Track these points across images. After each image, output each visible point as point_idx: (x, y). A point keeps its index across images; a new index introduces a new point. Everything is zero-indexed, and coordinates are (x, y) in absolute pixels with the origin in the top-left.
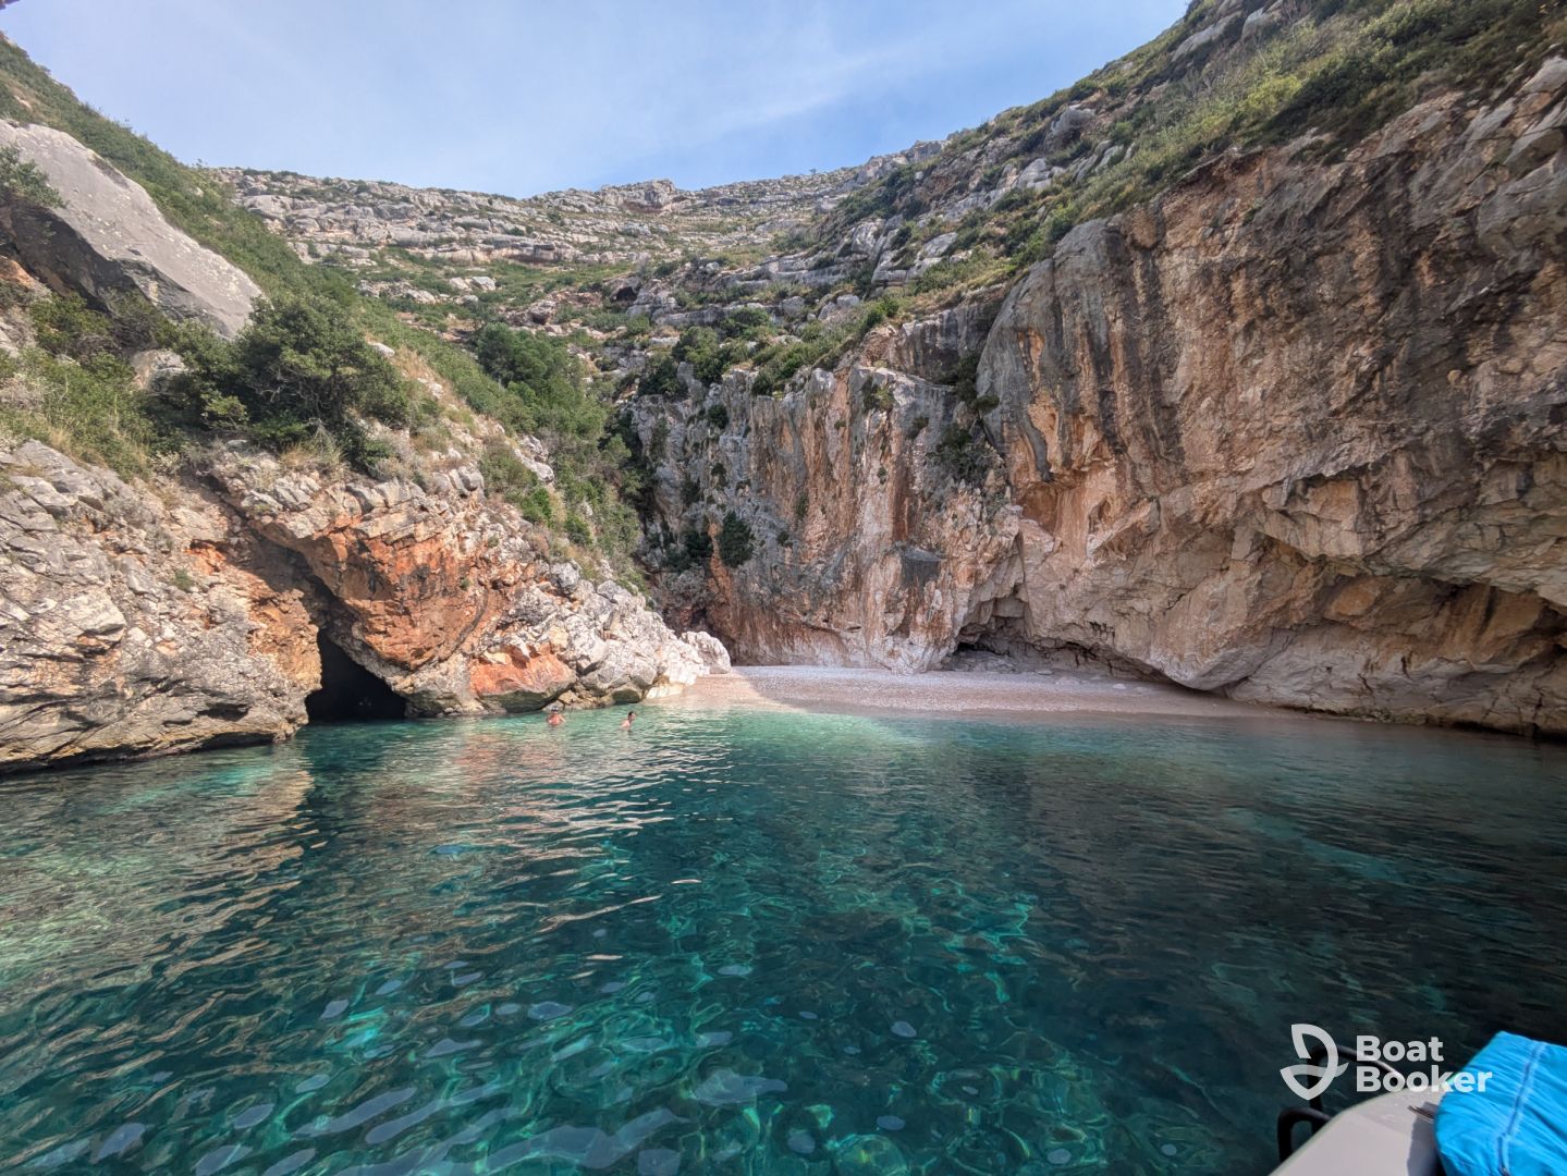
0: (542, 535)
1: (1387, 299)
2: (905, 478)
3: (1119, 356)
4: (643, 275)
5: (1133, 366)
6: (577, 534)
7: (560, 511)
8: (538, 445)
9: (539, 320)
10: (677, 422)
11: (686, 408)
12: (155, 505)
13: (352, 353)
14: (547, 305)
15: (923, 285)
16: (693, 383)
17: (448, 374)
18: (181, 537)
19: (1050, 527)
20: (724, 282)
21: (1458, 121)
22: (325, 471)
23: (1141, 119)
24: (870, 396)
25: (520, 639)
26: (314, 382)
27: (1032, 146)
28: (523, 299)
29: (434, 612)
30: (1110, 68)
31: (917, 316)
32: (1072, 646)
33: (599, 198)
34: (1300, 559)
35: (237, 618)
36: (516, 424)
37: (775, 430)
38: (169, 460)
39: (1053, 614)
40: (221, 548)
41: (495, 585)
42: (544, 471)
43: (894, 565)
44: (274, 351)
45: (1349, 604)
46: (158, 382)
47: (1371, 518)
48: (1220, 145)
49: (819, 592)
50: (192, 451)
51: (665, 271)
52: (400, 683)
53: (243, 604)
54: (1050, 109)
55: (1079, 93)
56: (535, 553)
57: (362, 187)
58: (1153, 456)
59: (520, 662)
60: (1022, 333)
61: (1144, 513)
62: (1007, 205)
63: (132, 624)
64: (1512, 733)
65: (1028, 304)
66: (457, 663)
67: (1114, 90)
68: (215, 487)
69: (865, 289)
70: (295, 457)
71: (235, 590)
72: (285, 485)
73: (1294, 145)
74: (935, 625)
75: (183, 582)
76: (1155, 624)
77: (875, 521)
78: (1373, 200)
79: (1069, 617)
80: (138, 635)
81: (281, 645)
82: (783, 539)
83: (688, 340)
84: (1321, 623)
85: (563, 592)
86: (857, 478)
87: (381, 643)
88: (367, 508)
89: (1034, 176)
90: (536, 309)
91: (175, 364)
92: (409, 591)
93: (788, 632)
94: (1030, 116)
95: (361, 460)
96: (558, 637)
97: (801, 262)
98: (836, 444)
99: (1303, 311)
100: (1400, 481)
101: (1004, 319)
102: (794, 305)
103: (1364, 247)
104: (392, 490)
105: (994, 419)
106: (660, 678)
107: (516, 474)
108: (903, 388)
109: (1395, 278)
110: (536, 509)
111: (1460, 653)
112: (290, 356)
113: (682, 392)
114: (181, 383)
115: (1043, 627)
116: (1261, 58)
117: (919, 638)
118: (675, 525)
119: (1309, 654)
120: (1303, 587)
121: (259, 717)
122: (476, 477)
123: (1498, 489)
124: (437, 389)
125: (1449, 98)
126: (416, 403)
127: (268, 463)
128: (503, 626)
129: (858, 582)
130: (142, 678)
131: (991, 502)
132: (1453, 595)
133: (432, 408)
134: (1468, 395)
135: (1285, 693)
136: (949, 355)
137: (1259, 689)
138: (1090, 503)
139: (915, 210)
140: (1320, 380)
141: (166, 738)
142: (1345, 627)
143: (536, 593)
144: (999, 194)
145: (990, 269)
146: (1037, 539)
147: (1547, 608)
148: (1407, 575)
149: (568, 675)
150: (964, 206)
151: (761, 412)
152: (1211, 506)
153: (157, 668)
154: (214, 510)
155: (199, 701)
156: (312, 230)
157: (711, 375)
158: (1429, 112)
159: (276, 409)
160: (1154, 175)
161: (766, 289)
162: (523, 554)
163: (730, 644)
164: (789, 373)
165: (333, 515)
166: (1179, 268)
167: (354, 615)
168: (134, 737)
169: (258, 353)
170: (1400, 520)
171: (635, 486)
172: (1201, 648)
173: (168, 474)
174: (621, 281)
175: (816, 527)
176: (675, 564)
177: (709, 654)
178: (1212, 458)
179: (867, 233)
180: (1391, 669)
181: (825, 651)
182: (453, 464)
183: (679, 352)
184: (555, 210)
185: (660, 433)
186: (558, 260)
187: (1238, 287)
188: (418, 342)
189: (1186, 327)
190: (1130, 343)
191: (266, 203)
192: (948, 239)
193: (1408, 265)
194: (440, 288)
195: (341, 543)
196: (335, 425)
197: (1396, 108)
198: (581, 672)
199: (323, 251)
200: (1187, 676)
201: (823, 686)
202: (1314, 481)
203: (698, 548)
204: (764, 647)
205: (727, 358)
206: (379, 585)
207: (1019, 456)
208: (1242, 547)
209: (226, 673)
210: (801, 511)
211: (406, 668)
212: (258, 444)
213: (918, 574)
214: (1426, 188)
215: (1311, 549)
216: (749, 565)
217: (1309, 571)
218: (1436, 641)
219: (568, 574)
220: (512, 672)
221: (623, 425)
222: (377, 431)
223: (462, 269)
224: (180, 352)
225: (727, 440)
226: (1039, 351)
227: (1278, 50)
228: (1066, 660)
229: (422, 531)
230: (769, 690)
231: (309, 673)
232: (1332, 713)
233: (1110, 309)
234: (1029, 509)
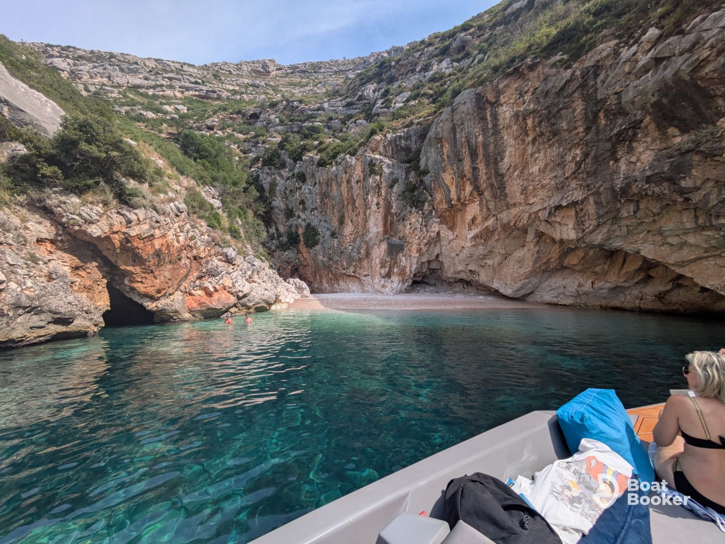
0: (217, 234)
1: (588, 129)
2: (388, 206)
3: (481, 151)
4: (262, 106)
5: (487, 156)
6: (234, 233)
7: (225, 222)
8: (213, 191)
9: (210, 128)
10: (281, 180)
11: (285, 173)
12: (16, 221)
13: (117, 145)
14: (215, 120)
15: (396, 116)
16: (289, 161)
17: (166, 155)
18: (31, 237)
19: (452, 228)
20: (302, 112)
21: (616, 53)
22: (105, 204)
23: (490, 42)
24: (372, 168)
25: (209, 284)
26: (96, 160)
27: (444, 52)
28: (202, 117)
29: (166, 272)
30: (479, 16)
31: (394, 130)
32: (461, 280)
33: (239, 67)
34: (553, 241)
35: (64, 276)
36: (202, 180)
37: (328, 184)
38: (21, 198)
39: (454, 266)
40: (52, 242)
41: (195, 258)
42: (217, 203)
43: (384, 246)
44: (74, 143)
45: (572, 260)
46: (12, 158)
47: (579, 223)
48: (523, 57)
49: (351, 259)
50: (34, 194)
51: (273, 105)
52: (150, 305)
53: (67, 269)
54: (452, 35)
55: (465, 28)
56: (214, 243)
57: (112, 56)
58: (495, 196)
59: (209, 294)
60: (439, 140)
61: (491, 222)
62: (433, 80)
63: (10, 280)
64: (632, 310)
65: (441, 127)
66: (178, 296)
67: (480, 28)
68: (47, 212)
69: (369, 117)
70: (89, 197)
71: (62, 263)
72: (85, 211)
73: (553, 59)
74: (402, 273)
75: (34, 259)
76: (496, 270)
77: (375, 226)
78: (583, 86)
79: (460, 268)
80: (13, 285)
81: (88, 289)
82: (333, 235)
83: (285, 140)
84: (562, 268)
85: (229, 261)
86: (367, 206)
87: (140, 287)
88: (129, 222)
89: (445, 66)
90: (209, 122)
91: (22, 150)
92: (152, 262)
93: (337, 278)
94: (444, 37)
95: (124, 198)
96: (228, 282)
97: (339, 103)
98: (356, 190)
99: (555, 133)
100: (591, 208)
101: (431, 134)
102: (336, 123)
103: (579, 106)
104: (141, 213)
105: (427, 179)
106: (277, 300)
107: (203, 205)
108: (387, 164)
109: (591, 121)
110: (213, 222)
111: (613, 279)
112: (84, 146)
113: (283, 165)
114: (25, 159)
115: (449, 273)
116: (541, 18)
117: (395, 279)
118: (282, 229)
119: (557, 281)
120: (554, 253)
121: (79, 324)
122: (183, 206)
123: (627, 210)
124: (161, 163)
125: (613, 43)
126: (150, 170)
127: (75, 200)
128: (200, 278)
129: (368, 254)
130: (17, 306)
131: (426, 217)
132: (611, 255)
133: (159, 172)
134: (616, 172)
135: (548, 298)
136: (407, 149)
137: (537, 297)
138: (469, 217)
139: (392, 80)
140: (561, 165)
141: (32, 336)
142: (570, 269)
143: (216, 262)
144: (429, 74)
145: (426, 110)
146: (446, 234)
147: (645, 260)
148: (593, 247)
149: (233, 300)
150: (414, 79)
151: (322, 175)
152: (518, 218)
153: (25, 301)
154: (48, 223)
155: (48, 317)
156: (86, 77)
157: (297, 157)
158: (605, 48)
159: (77, 173)
160: (496, 69)
161: (322, 115)
162: (208, 243)
163: (310, 284)
164: (334, 157)
165: (111, 225)
166: (506, 112)
167: (126, 274)
168: (15, 335)
169: (66, 144)
170: (590, 224)
171: (262, 209)
172: (514, 280)
173: (21, 205)
174: (251, 109)
175: (348, 229)
176: (283, 247)
177: (300, 289)
178: (519, 198)
179: (370, 90)
180: (587, 287)
181: (354, 286)
182: (171, 200)
183: (281, 145)
184: (216, 72)
185: (273, 185)
186: (219, 98)
187: (530, 122)
188: (149, 139)
189: (508, 139)
190: (485, 146)
191: (59, 62)
192: (407, 94)
193: (596, 115)
194: (157, 111)
195: (117, 239)
196: (110, 181)
197: (593, 46)
198: (239, 298)
199: (92, 89)
200: (509, 292)
201: (352, 302)
202: (559, 207)
203: (293, 240)
204: (326, 285)
205: (304, 149)
206: (137, 259)
207: (438, 196)
208: (531, 237)
209: (61, 302)
210: (342, 222)
211: (152, 298)
212: (69, 190)
213: (395, 250)
214: (603, 82)
215: (557, 237)
216: (318, 247)
217: (557, 246)
218: (605, 274)
219: (231, 252)
220: (205, 299)
221: (255, 181)
222: (132, 184)
223: (168, 100)
224: (24, 143)
225: (306, 188)
226: (447, 149)
227: (548, 14)
228: (459, 287)
229: (157, 233)
230: (327, 304)
231: (104, 302)
232: (565, 305)
233: (477, 130)
234: (443, 220)
